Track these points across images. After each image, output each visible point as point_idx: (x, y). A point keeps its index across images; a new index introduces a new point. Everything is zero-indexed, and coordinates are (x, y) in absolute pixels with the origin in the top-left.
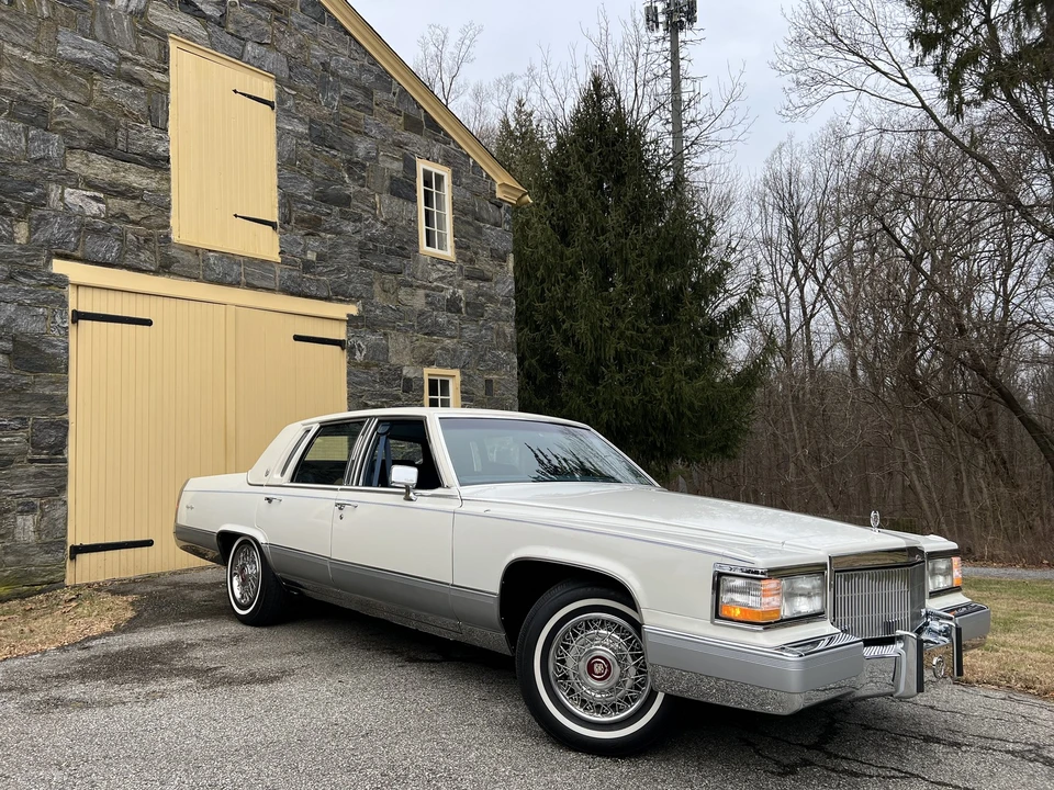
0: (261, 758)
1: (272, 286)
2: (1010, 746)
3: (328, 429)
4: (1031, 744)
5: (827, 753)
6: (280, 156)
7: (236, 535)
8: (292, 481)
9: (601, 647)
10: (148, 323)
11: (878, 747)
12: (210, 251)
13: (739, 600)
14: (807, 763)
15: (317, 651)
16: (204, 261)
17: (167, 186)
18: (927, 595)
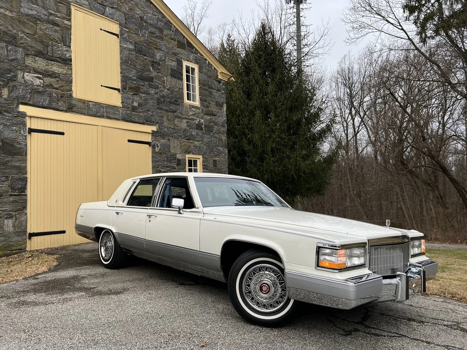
0: (115, 328)
1: (118, 117)
2: (446, 323)
3: (144, 182)
4: (455, 322)
5: (365, 326)
6: (121, 59)
7: (103, 229)
8: (128, 205)
9: (266, 279)
10: (62, 134)
11: (388, 323)
12: (90, 101)
13: (328, 259)
14: (356, 330)
15: (139, 280)
16: (87, 106)
17: (70, 72)
18: (410, 256)
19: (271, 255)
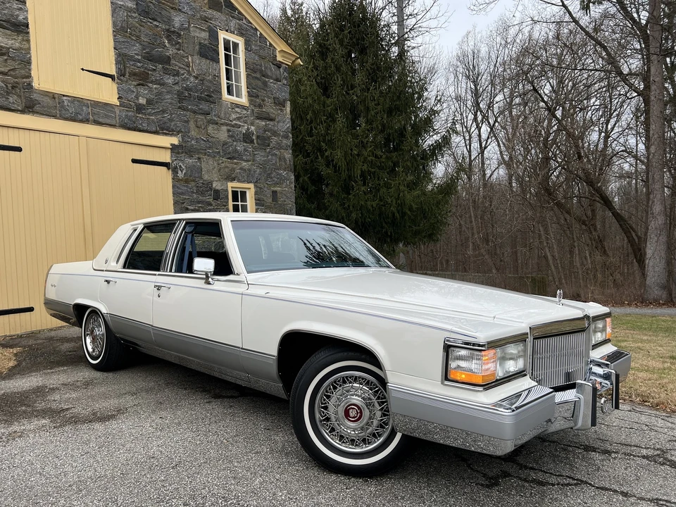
1: (114, 123)
2: (644, 452)
3: (150, 227)
4: (658, 449)
5: (518, 464)
6: (115, 24)
7: (86, 307)
8: (124, 267)
9: (354, 397)
10: (19, 149)
11: (554, 457)
12: (64, 95)
15: (147, 391)
16: (59, 103)
17: (27, 46)
18: (591, 348)
19: (363, 356)
